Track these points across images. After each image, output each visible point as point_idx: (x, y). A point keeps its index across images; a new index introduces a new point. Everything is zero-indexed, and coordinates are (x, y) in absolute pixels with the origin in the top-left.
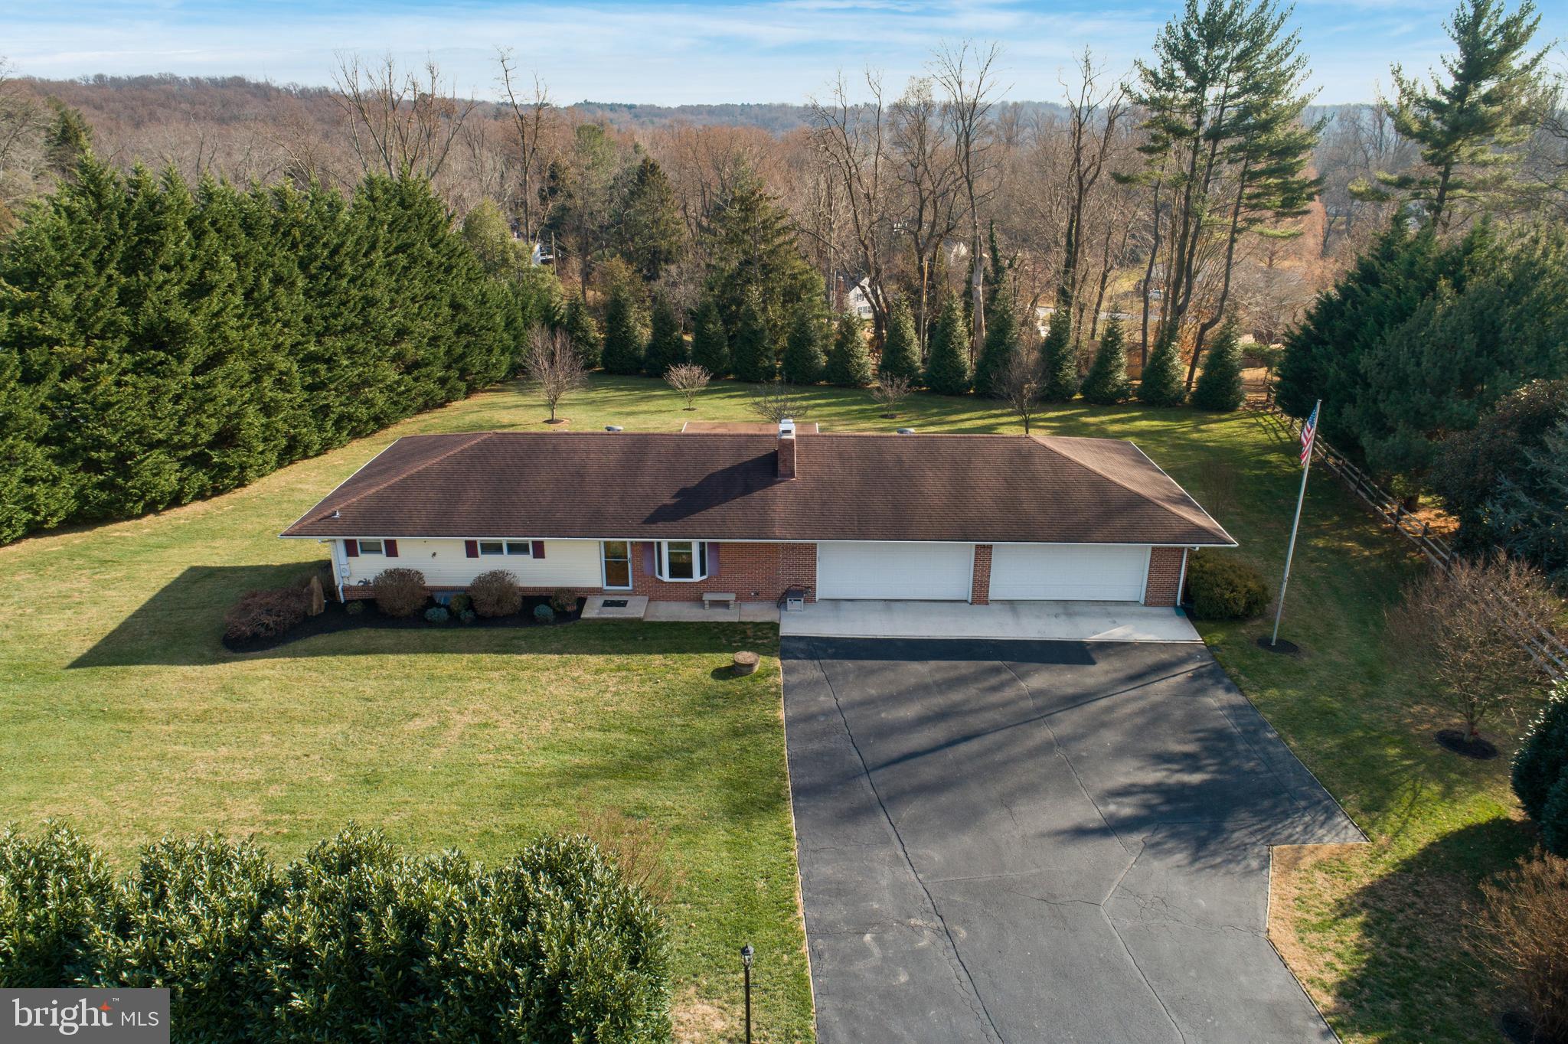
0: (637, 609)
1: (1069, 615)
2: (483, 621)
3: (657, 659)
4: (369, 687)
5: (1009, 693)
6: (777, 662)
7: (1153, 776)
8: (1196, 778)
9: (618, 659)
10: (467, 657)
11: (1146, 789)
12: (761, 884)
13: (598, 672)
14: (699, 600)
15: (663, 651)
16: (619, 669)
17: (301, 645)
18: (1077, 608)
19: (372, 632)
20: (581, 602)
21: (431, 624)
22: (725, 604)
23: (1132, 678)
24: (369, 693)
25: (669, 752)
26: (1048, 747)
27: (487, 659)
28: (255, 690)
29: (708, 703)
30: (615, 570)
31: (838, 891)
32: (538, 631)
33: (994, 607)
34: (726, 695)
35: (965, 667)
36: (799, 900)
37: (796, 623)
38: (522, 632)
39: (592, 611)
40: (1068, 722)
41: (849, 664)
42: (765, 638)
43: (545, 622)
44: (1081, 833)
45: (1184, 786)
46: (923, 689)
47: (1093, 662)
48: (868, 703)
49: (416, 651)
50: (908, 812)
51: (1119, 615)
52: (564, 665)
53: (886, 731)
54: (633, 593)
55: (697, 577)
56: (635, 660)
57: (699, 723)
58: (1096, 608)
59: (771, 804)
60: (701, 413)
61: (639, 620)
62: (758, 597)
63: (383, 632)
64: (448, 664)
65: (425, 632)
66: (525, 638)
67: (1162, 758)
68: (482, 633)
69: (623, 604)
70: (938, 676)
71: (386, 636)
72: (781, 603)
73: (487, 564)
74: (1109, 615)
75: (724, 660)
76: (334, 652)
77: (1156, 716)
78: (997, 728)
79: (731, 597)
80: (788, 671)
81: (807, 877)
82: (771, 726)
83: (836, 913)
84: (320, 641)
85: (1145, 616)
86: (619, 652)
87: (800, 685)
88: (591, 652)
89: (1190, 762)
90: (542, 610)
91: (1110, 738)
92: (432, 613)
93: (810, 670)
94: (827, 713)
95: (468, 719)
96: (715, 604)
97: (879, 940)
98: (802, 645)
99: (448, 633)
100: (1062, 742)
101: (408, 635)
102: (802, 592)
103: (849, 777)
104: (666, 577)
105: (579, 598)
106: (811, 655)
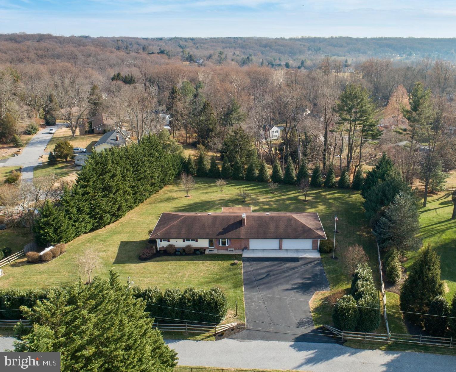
0: (215, 252)
1: (297, 252)
2: (187, 254)
3: (220, 262)
4: (170, 267)
5: (282, 267)
6: (242, 262)
7: (302, 281)
8: (308, 282)
9: (213, 262)
10: (185, 262)
11: (300, 283)
12: (238, 297)
13: (210, 264)
14: (227, 250)
15: (221, 260)
16: (213, 264)
17: (154, 259)
18: (299, 251)
19: (167, 257)
20: (205, 250)
21: (177, 255)
22: (232, 251)
23: (305, 264)
24: (170, 269)
25: (223, 278)
26: (286, 277)
27: (189, 262)
28: (150, 268)
29: (229, 270)
30: (211, 244)
31: (249, 298)
32: (198, 257)
33: (283, 250)
34: (233, 269)
35: (275, 263)
36: (244, 299)
37: (246, 254)
38: (194, 257)
39: (207, 252)
40: (291, 273)
41: (255, 262)
42: (239, 257)
43: (198, 255)
44: (287, 290)
45: (306, 283)
46: (267, 267)
47: (299, 261)
48: (258, 269)
49: (176, 260)
50: (261, 287)
51: (306, 252)
52: (204, 263)
53: (260, 274)
54: (215, 248)
55: (227, 245)
56: (216, 262)
57: (228, 274)
58: (303, 251)
59: (240, 286)
60: (224, 192)
61: (216, 254)
62: (238, 249)
63: (169, 257)
64: (183, 263)
65: (176, 257)
66: (195, 258)
67: (305, 278)
68: (187, 257)
69: (212, 251)
70: (271, 264)
71: (169, 258)
72: (243, 250)
73: (187, 243)
74: (305, 252)
75: (232, 262)
76: (161, 261)
77: (306, 271)
78: (279, 273)
79: (233, 249)
80: (244, 264)
81: (245, 296)
82: (240, 274)
83: (249, 301)
84: (158, 259)
85: (311, 252)
86: (213, 261)
87: (246, 266)
88: (208, 261)
89: (309, 279)
90: (198, 252)
91: (297, 275)
92: (177, 253)
93: (247, 264)
94: (250, 271)
95: (189, 273)
96: (230, 250)
97: (255, 304)
98: (246, 259)
99: (181, 257)
100: (289, 276)
101: (174, 257)
102: (247, 248)
103: (253, 282)
104: (221, 245)
105: (204, 249)
106: (248, 261)
